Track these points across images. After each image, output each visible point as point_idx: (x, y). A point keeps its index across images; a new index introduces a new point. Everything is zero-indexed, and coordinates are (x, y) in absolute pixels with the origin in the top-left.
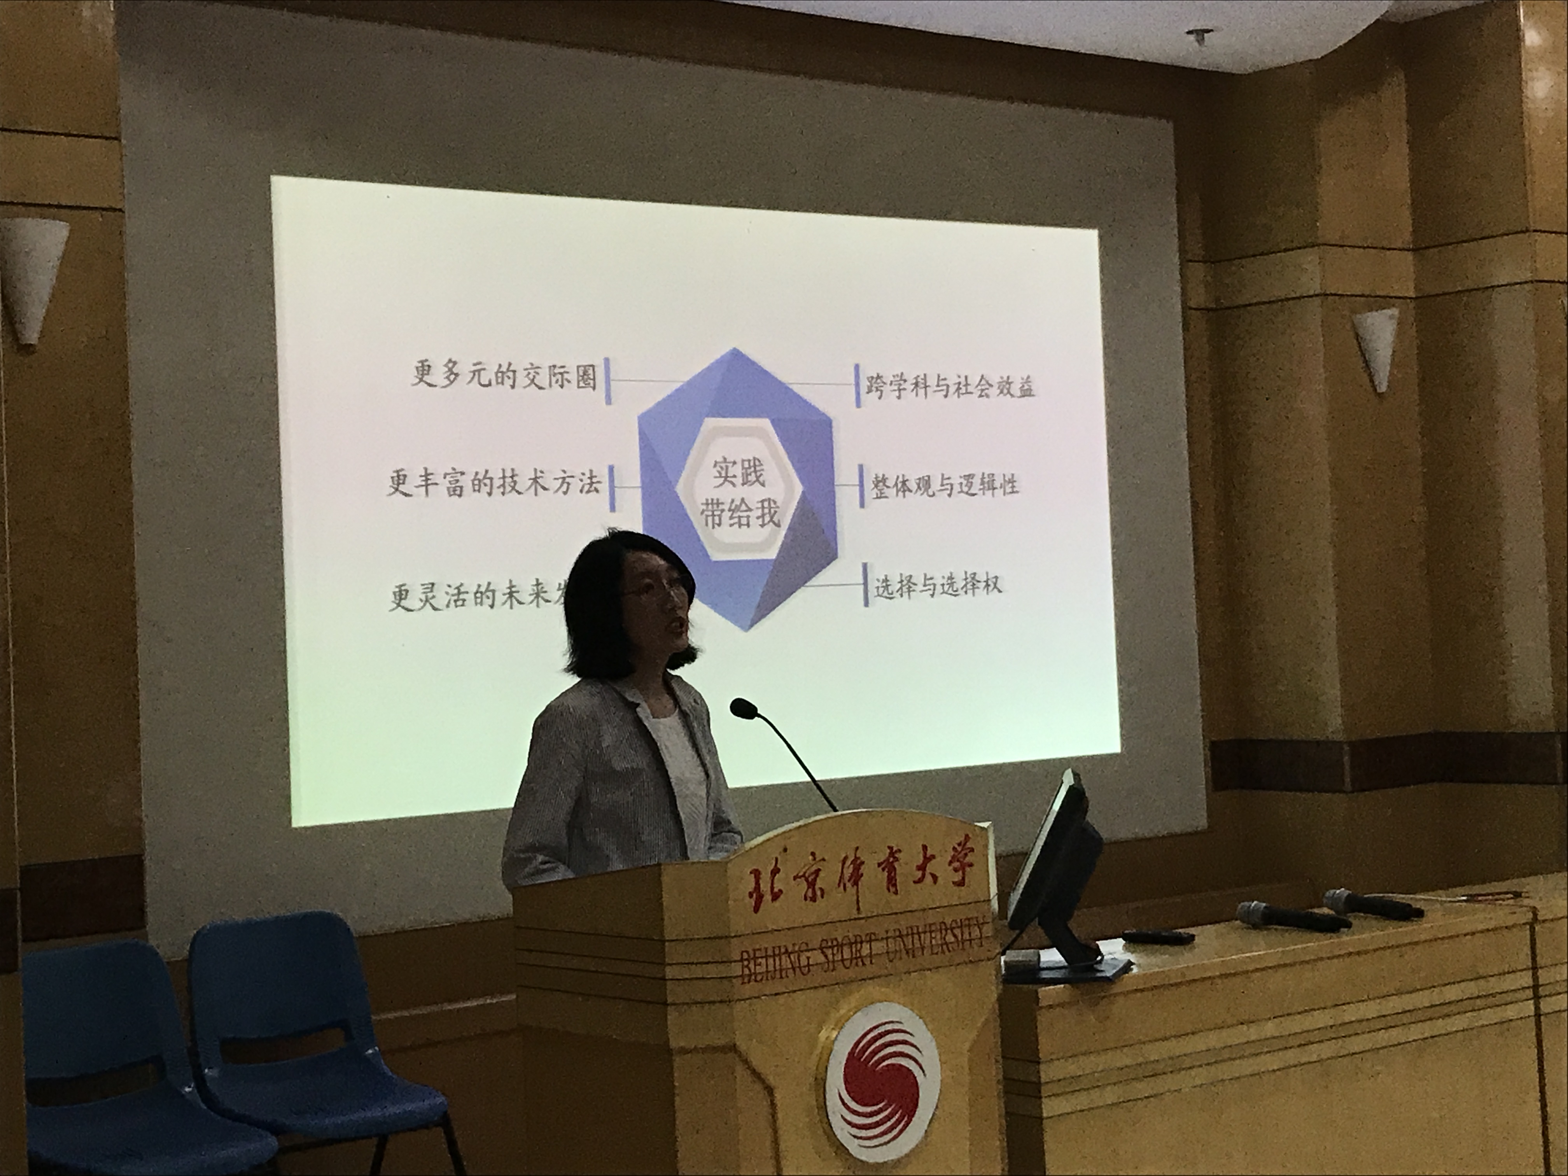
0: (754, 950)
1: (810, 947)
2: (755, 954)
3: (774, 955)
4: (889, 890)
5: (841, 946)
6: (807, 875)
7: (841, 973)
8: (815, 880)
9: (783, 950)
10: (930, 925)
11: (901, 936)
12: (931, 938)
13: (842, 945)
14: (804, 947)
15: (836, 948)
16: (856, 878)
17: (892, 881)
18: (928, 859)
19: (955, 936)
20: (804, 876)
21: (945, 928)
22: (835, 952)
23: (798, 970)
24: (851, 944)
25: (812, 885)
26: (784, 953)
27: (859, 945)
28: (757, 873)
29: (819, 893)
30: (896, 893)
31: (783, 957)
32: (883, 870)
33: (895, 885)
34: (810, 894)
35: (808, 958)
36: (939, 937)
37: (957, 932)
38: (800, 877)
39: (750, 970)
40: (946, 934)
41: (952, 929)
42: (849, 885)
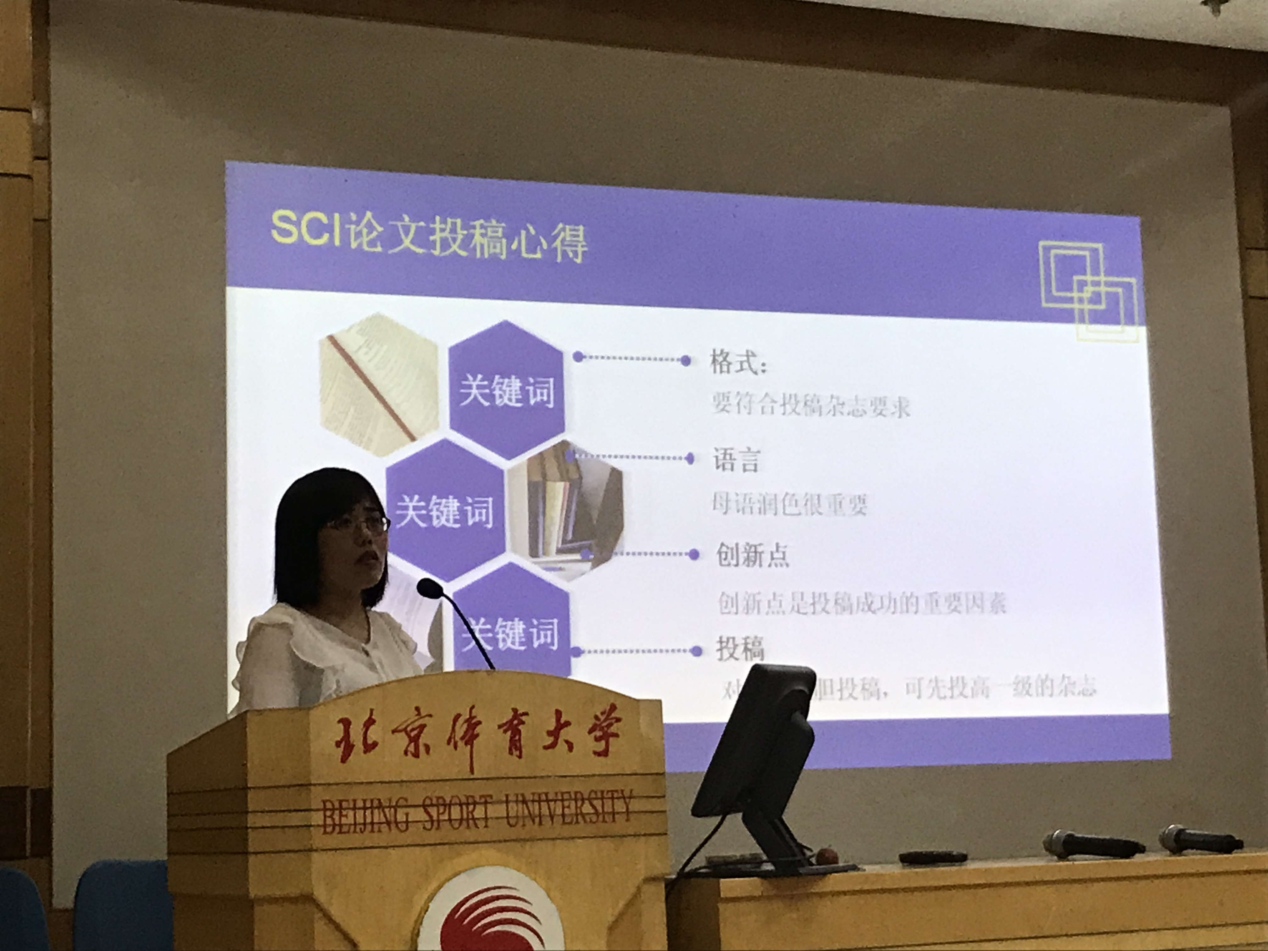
0: (340, 802)
1: (409, 803)
2: (340, 804)
3: (364, 808)
4: (511, 753)
5: (447, 806)
7: (448, 833)
8: (418, 736)
9: (376, 804)
10: (562, 794)
11: (524, 801)
12: (563, 808)
13: (450, 805)
14: (402, 802)
15: (442, 808)
16: (470, 738)
17: (515, 746)
18: (561, 726)
19: (594, 807)
20: (405, 730)
21: (579, 798)
22: (441, 811)
23: (393, 826)
24: (460, 804)
25: (415, 740)
26: (377, 808)
27: (471, 807)
28: (346, 723)
29: (422, 749)
30: (520, 757)
31: (376, 811)
32: (505, 732)
33: (519, 748)
34: (412, 748)
35: (407, 815)
36: (573, 807)
37: (596, 803)
38: (400, 731)
39: (334, 821)
40: (582, 805)
41: (589, 799)
42: (461, 744)
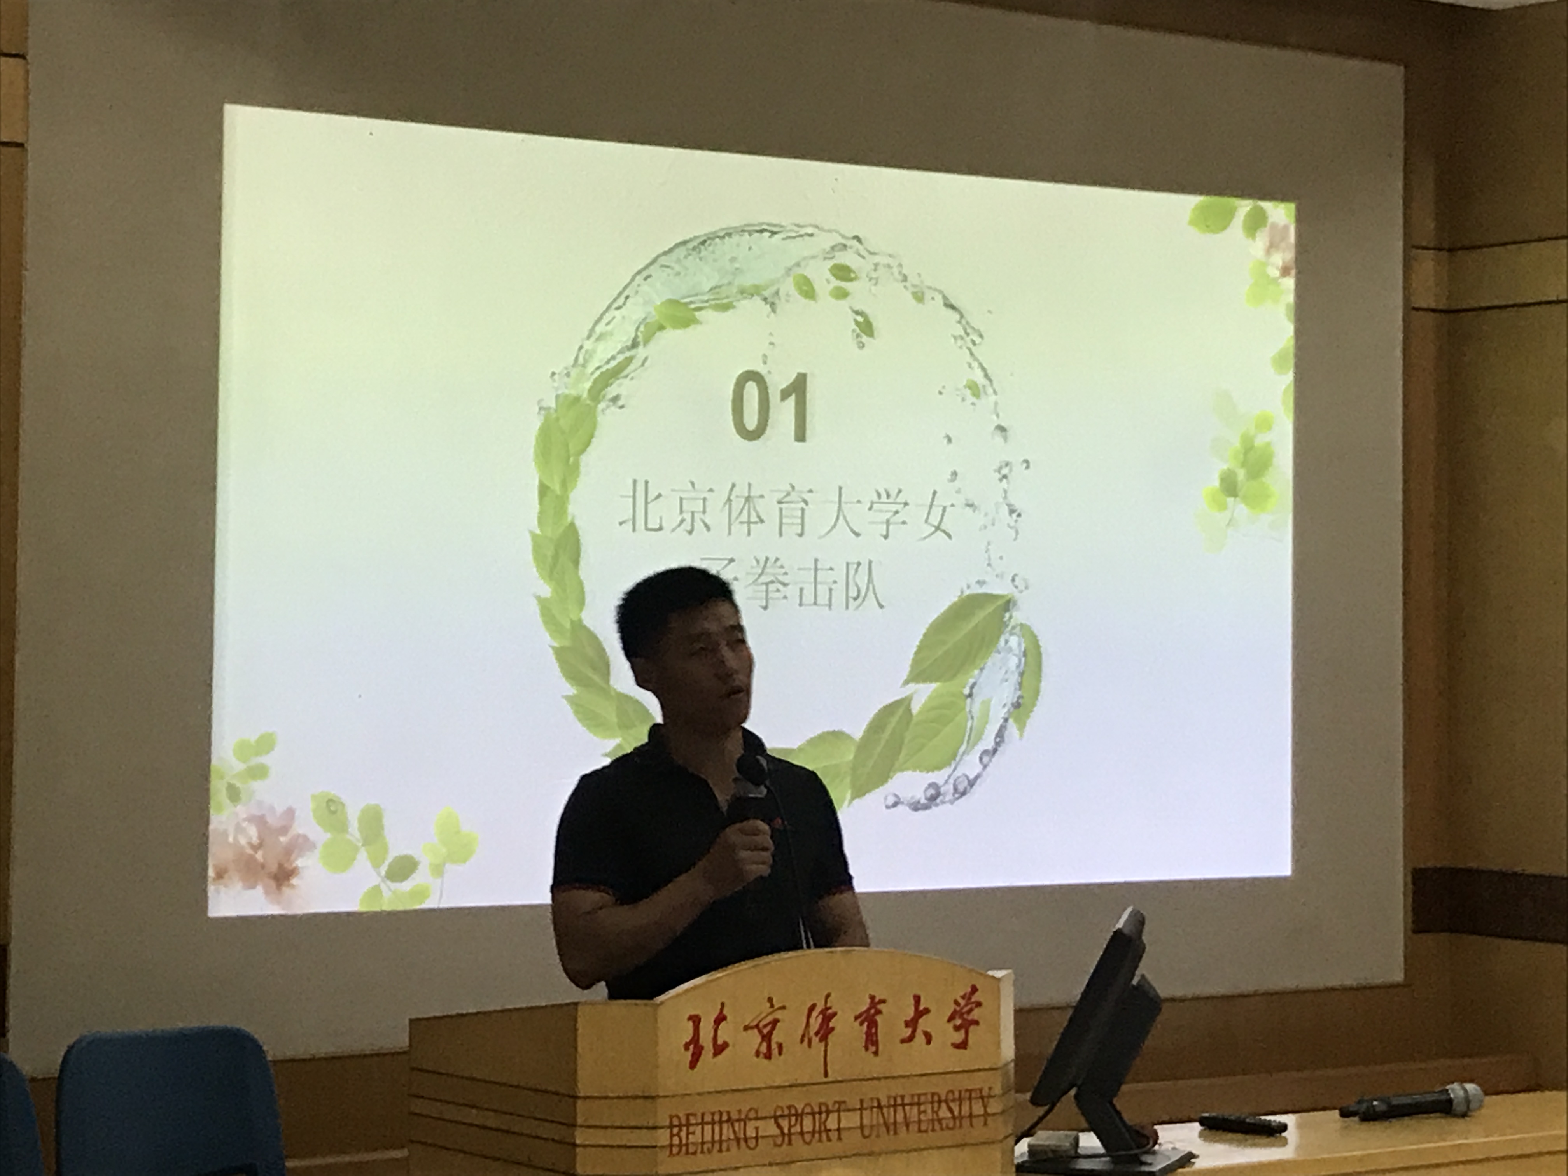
0: (688, 1116)
1: (760, 1115)
2: (688, 1119)
3: (713, 1123)
4: (867, 1049)
5: (800, 1116)
6: (761, 1025)
7: (799, 1148)
8: (770, 1033)
9: (725, 1118)
10: (919, 1095)
11: (880, 1107)
12: (920, 1113)
13: (802, 1115)
14: (752, 1114)
15: (793, 1119)
16: (825, 1032)
17: (871, 1040)
18: (920, 1013)
19: (951, 1110)
20: (757, 1026)
21: (937, 1100)
22: (793, 1123)
23: (742, 1143)
24: (813, 1114)
25: (767, 1038)
26: (725, 1121)
27: (824, 1116)
28: (696, 1020)
29: (775, 1048)
30: (876, 1053)
31: (725, 1126)
32: (861, 1024)
33: (876, 1043)
34: (764, 1048)
35: (757, 1129)
36: (929, 1111)
37: (955, 1107)
38: (752, 1028)
39: (681, 1140)
40: (939, 1107)
41: (946, 1101)
42: (815, 1040)
